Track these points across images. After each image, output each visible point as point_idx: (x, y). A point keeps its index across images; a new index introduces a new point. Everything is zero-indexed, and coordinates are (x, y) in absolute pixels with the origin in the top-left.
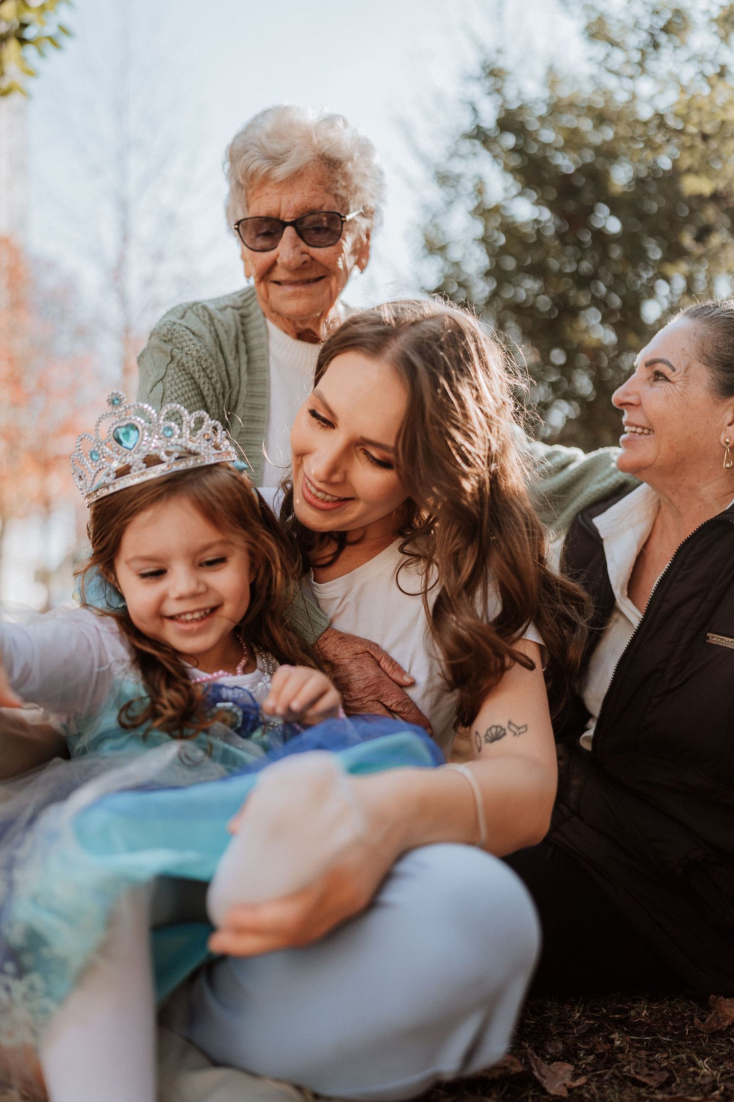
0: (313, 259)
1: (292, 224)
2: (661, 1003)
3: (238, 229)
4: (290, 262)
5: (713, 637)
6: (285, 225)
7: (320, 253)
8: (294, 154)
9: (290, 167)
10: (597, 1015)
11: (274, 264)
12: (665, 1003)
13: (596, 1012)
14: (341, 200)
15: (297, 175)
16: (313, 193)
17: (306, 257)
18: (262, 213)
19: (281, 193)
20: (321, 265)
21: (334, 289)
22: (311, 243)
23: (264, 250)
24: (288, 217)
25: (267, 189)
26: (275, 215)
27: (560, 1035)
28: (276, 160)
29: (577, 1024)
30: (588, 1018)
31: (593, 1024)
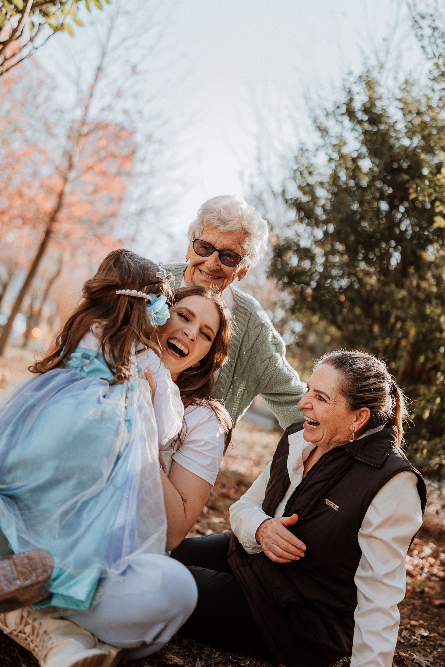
0: (221, 269)
1: (219, 251)
2: (257, 661)
3: (194, 242)
4: (211, 268)
5: (327, 501)
6: (215, 250)
7: (225, 268)
8: (233, 223)
9: (227, 228)
10: (227, 658)
11: (203, 263)
12: (259, 661)
13: (227, 657)
14: (244, 250)
15: (230, 233)
16: (234, 243)
17: (219, 267)
18: (207, 241)
19: (219, 236)
20: (224, 273)
21: (224, 284)
22: (223, 262)
23: (201, 255)
24: (218, 247)
25: (214, 232)
26: (212, 244)
27: (205, 660)
28: (223, 222)
29: (216, 658)
30: (221, 658)
31: (223, 661)
